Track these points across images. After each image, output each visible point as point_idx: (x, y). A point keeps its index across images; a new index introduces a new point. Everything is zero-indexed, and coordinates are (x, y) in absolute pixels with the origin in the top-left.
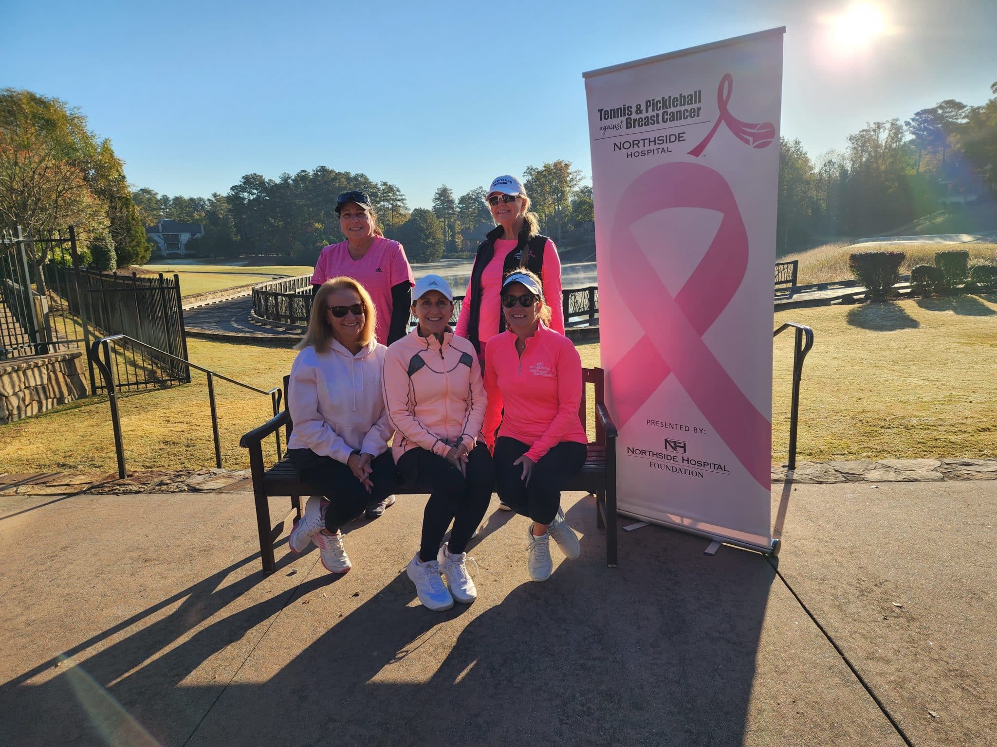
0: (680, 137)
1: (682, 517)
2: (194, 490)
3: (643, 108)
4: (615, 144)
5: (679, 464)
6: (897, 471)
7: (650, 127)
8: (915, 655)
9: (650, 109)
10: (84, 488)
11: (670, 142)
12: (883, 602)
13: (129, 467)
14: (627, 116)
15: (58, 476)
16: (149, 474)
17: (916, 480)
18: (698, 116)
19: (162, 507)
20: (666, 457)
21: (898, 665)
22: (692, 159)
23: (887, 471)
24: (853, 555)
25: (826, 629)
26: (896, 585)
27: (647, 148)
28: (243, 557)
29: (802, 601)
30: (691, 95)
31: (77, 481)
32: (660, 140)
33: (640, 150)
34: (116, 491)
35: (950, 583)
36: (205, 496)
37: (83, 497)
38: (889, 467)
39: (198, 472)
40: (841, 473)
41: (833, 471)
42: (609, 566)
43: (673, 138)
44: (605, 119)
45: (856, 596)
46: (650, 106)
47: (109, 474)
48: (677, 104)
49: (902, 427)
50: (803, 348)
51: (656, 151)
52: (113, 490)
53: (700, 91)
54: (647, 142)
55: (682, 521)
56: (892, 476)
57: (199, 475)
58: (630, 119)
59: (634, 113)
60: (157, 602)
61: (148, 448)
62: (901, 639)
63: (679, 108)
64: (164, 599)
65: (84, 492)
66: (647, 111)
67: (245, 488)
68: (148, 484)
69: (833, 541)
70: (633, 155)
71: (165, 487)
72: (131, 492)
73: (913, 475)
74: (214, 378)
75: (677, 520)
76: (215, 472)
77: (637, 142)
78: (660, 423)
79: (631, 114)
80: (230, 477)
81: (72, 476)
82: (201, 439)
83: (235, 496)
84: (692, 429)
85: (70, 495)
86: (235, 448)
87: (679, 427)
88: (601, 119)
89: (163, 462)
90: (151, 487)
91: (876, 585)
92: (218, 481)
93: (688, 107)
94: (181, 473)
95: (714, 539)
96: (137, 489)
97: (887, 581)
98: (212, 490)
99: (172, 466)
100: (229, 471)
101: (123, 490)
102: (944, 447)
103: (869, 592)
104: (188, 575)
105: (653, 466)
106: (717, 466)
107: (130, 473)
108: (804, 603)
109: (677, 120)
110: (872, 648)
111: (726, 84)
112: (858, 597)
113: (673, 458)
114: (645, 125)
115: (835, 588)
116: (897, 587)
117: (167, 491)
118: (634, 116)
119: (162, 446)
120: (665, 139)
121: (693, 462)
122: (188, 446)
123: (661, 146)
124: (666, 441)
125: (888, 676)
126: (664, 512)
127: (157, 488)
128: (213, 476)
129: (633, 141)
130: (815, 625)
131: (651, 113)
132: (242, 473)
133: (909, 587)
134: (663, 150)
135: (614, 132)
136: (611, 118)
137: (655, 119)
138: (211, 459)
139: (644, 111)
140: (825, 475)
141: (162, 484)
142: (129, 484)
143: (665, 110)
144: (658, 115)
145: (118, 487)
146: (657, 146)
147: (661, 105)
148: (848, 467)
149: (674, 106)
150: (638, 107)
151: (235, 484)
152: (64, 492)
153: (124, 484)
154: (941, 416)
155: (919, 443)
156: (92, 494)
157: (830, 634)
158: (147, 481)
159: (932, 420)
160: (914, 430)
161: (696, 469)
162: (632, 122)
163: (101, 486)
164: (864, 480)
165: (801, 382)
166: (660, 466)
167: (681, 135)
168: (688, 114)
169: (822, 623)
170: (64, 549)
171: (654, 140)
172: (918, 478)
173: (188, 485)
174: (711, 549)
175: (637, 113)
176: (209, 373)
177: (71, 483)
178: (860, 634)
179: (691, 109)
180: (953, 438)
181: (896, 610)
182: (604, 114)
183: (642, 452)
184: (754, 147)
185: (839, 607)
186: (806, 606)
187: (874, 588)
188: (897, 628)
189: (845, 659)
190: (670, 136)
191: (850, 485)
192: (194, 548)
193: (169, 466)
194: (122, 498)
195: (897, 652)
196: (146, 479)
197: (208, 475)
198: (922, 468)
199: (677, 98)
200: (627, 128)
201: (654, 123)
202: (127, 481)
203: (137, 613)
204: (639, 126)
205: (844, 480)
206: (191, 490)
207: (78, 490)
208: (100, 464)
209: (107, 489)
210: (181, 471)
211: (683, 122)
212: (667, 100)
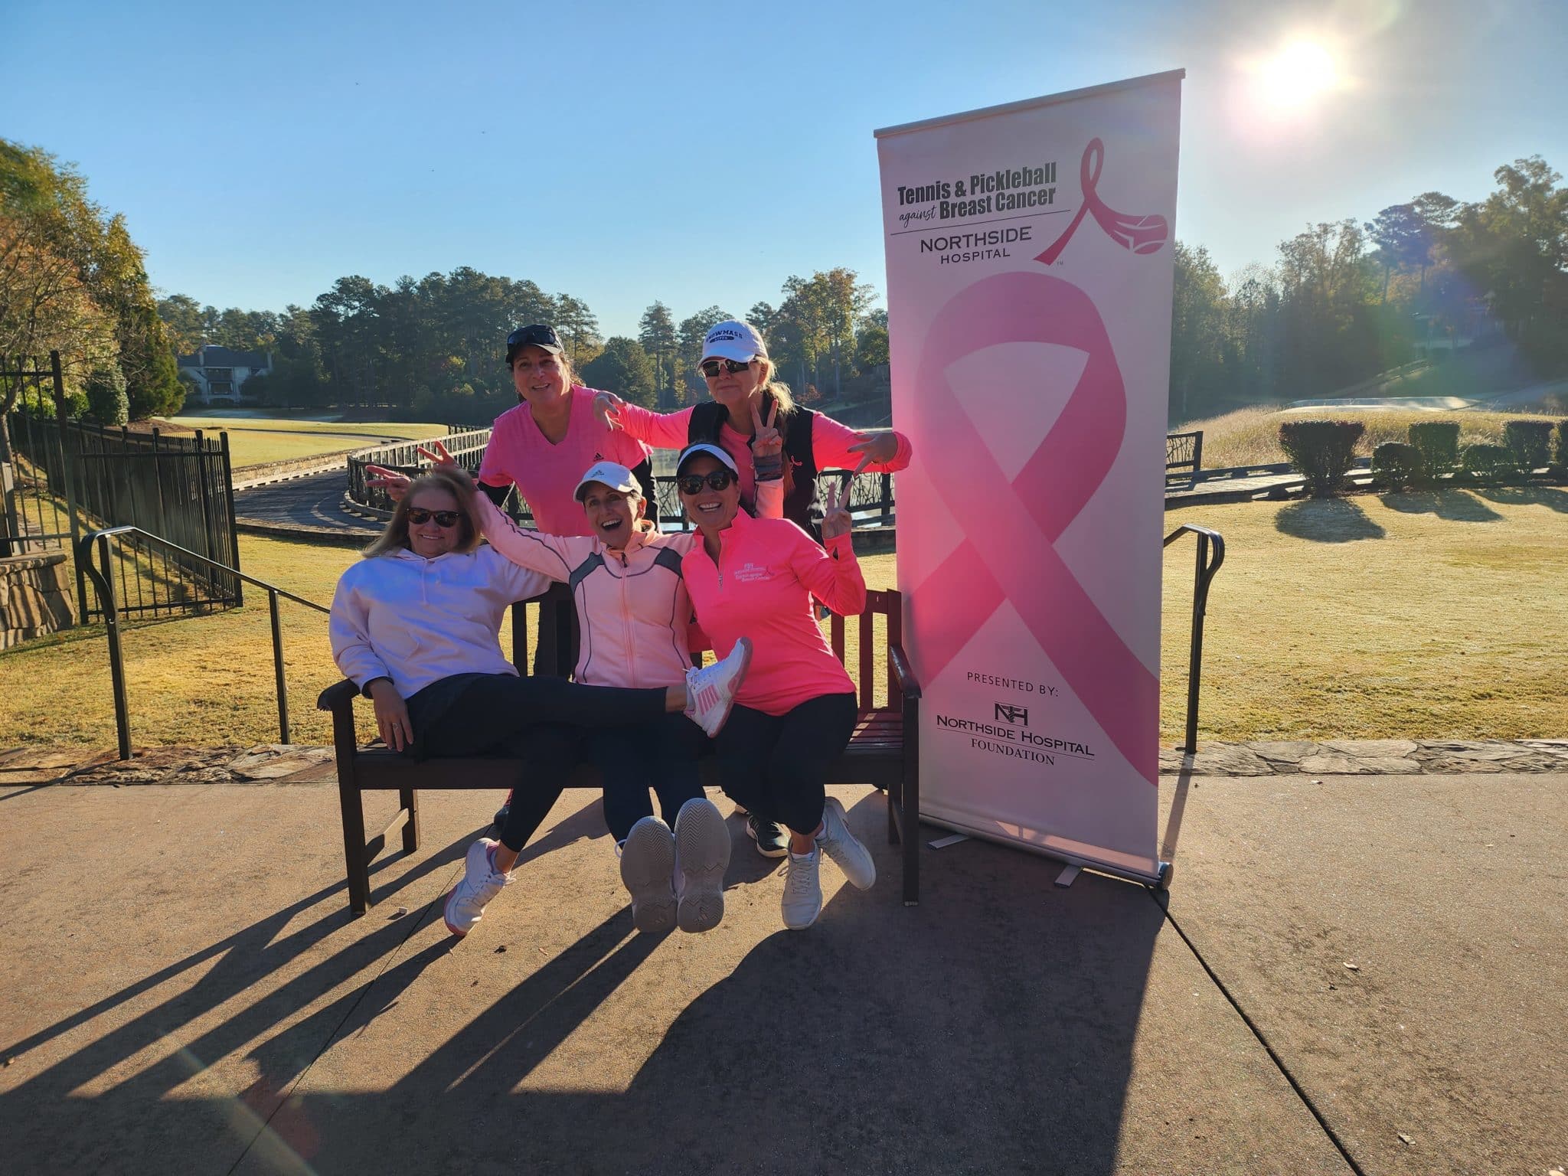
0: (1022, 234)
1: (1021, 826)
2: (242, 779)
3: (967, 186)
4: (923, 242)
5: (1017, 743)
6: (1350, 757)
7: (978, 217)
8: (1378, 1045)
9: (978, 189)
10: (61, 773)
11: (1008, 241)
12: (1330, 962)
13: (136, 742)
14: (942, 200)
15: (20, 753)
16: (168, 753)
17: (1379, 772)
18: (1051, 202)
19: (188, 807)
20: (997, 731)
21: (1350, 1061)
22: (1042, 268)
23: (1336, 757)
24: (1283, 888)
25: (1241, 1004)
26: (1349, 936)
27: (972, 249)
28: (318, 888)
29: (1205, 959)
30: (1041, 170)
31: (49, 762)
32: (992, 237)
33: (961, 252)
34: (115, 780)
35: (1432, 933)
36: (259, 788)
37: (59, 789)
38: (1338, 751)
39: (250, 751)
40: (1266, 759)
41: (1254, 757)
42: (907, 904)
43: (1012, 235)
44: (908, 202)
45: (1288, 952)
46: (977, 185)
47: (103, 751)
48: (1019, 183)
49: (1359, 690)
50: (1208, 566)
51: (986, 255)
52: (108, 778)
53: (1054, 165)
54: (972, 240)
55: (1021, 833)
56: (1342, 765)
57: (251, 754)
58: (947, 203)
59: (953, 194)
60: (176, 960)
61: (170, 711)
62: (1357, 1020)
63: (1021, 189)
64: (186, 956)
65: (62, 781)
66: (973, 193)
67: (325, 777)
68: (167, 768)
69: (1252, 866)
70: (950, 258)
71: (195, 773)
72: (138, 782)
73: (1374, 764)
74: (280, 599)
75: (1012, 831)
76: (277, 750)
77: (957, 240)
78: (987, 677)
79: (949, 196)
80: (301, 758)
81: (41, 755)
82: (256, 698)
83: (309, 789)
84: (1037, 689)
85: (38, 785)
86: (312, 712)
87: (1017, 684)
88: (902, 203)
89: (193, 734)
90: (171, 773)
91: (1318, 936)
92: (283, 765)
93: (1036, 188)
94: (221, 751)
95: (1071, 862)
96: (147, 776)
97: (1334, 929)
98: (272, 779)
99: (209, 740)
100: (301, 749)
101: (126, 778)
102: (1422, 722)
103: (1307, 947)
104: (227, 917)
105: (976, 745)
106: (1075, 747)
107: (138, 751)
108: (1208, 964)
109: (1019, 207)
110: (1312, 1034)
111: (1094, 154)
112: (1291, 953)
113: (1008, 734)
114: (970, 214)
115: (1255, 940)
116: (1350, 939)
117: (198, 781)
118: (953, 199)
119: (193, 708)
120: (999, 235)
121: (1038, 740)
122: (236, 709)
123: (993, 247)
124: (997, 706)
125: (1335, 1078)
126: (993, 818)
127: (181, 775)
128: (274, 757)
129: (951, 238)
130: (1225, 999)
131: (978, 196)
132: (322, 752)
133: (1369, 938)
134: (997, 253)
135: (922, 223)
136: (917, 201)
137: (985, 205)
138: (273, 729)
139: (968, 192)
140: (1241, 763)
141: (189, 768)
142: (136, 769)
143: (1001, 191)
144: (989, 199)
145: (118, 773)
146: (989, 247)
147: (994, 183)
148: (1276, 751)
149: (1014, 186)
150: (960, 186)
151: (309, 769)
152: (28, 780)
153: (127, 769)
154: (1418, 675)
155: (1385, 715)
156: (74, 783)
157: (1247, 1012)
158: (166, 763)
159: (1403, 680)
160: (1376, 695)
161: (1044, 750)
162: (950, 208)
163: (89, 771)
164: (1300, 770)
165: (1205, 618)
166: (987, 746)
167: (1024, 231)
168: (1036, 198)
169: (1235, 995)
170: (24, 873)
171: (982, 237)
172: (1383, 769)
173: (232, 771)
174: (1066, 878)
175: (957, 195)
176: (271, 590)
177: (40, 766)
178: (1293, 1012)
179: (1040, 192)
180: (1436, 708)
181: (1350, 975)
182: (907, 195)
183: (959, 724)
184: (1138, 252)
185: (1261, 970)
186: (1211, 968)
187: (1315, 940)
188: (1351, 1002)
189: (1269, 1051)
190: (1008, 231)
191: (1279, 779)
192: (240, 873)
193: (202, 740)
194: (123, 790)
195: (1349, 1040)
196: (163, 761)
197: (265, 754)
198: (1388, 754)
199: (1018, 174)
200: (942, 217)
201: (984, 212)
202: (132, 763)
203: (141, 979)
204: (960, 215)
205: (1270, 770)
206: (237, 779)
207: (52, 778)
208: (91, 736)
209: (99, 777)
210: (221, 748)
211: (1028, 210)
212: (1003, 176)
